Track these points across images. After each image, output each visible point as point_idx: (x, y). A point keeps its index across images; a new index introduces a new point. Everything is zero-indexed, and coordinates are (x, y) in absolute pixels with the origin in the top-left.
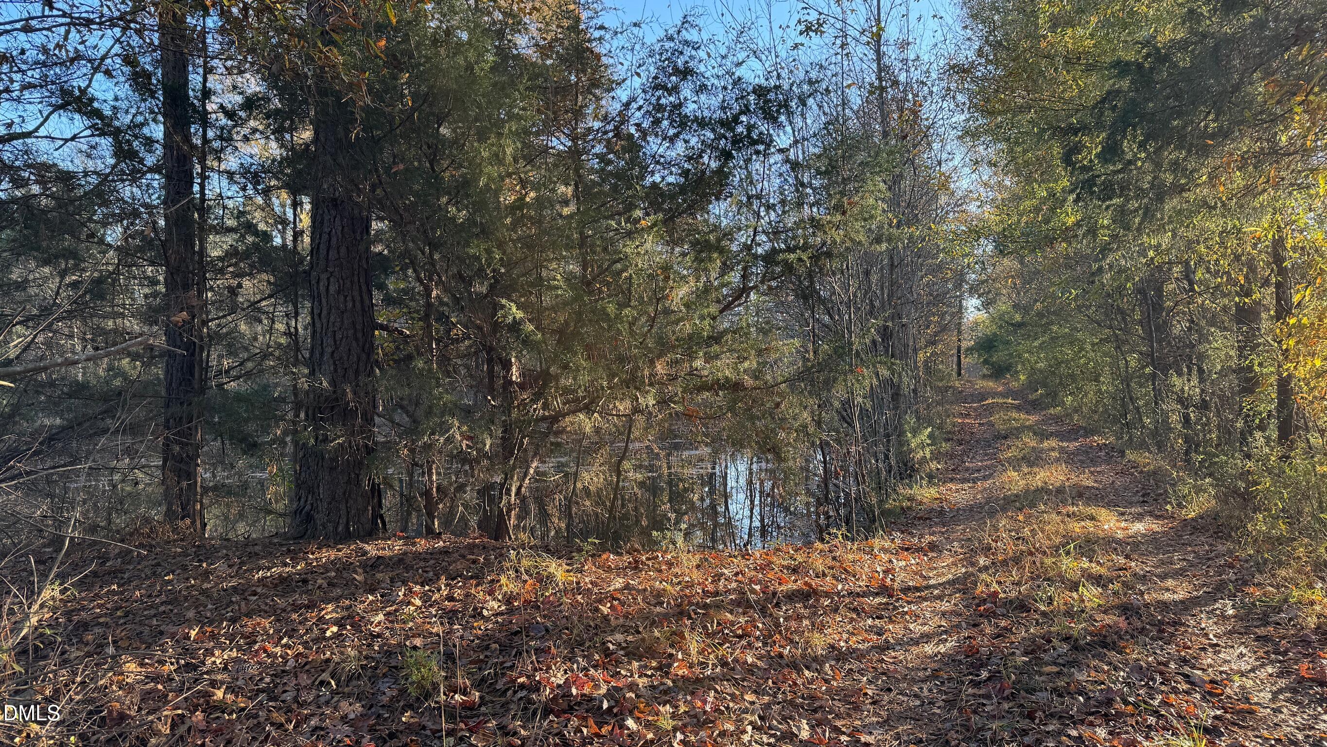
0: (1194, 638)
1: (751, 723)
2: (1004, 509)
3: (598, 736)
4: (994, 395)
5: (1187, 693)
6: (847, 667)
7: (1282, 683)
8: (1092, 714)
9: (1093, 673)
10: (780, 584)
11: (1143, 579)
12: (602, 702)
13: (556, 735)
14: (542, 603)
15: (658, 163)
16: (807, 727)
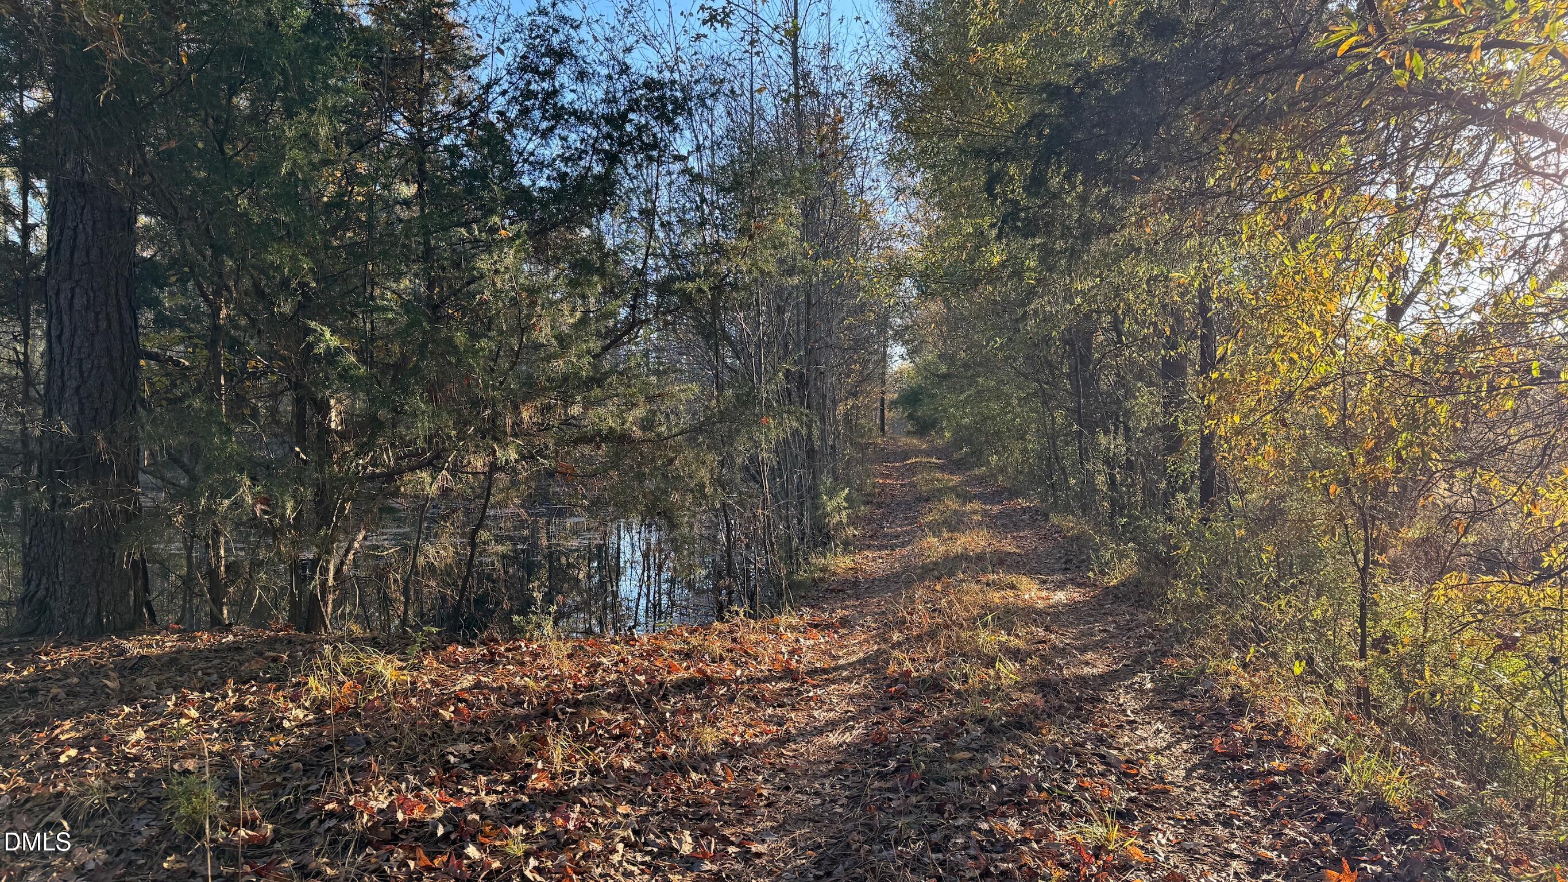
0: (1111, 715)
1: (623, 840)
2: (921, 578)
3: (429, 869)
4: (918, 453)
5: (1103, 775)
6: (741, 765)
7: (1196, 759)
8: (1003, 803)
9: (1007, 759)
10: (669, 673)
11: (1063, 652)
12: (436, 828)
13: (374, 872)
14: (364, 709)
15: (526, 161)
16: (689, 839)
